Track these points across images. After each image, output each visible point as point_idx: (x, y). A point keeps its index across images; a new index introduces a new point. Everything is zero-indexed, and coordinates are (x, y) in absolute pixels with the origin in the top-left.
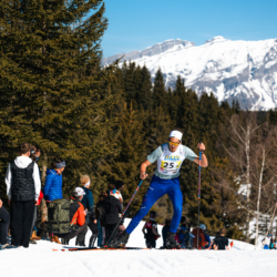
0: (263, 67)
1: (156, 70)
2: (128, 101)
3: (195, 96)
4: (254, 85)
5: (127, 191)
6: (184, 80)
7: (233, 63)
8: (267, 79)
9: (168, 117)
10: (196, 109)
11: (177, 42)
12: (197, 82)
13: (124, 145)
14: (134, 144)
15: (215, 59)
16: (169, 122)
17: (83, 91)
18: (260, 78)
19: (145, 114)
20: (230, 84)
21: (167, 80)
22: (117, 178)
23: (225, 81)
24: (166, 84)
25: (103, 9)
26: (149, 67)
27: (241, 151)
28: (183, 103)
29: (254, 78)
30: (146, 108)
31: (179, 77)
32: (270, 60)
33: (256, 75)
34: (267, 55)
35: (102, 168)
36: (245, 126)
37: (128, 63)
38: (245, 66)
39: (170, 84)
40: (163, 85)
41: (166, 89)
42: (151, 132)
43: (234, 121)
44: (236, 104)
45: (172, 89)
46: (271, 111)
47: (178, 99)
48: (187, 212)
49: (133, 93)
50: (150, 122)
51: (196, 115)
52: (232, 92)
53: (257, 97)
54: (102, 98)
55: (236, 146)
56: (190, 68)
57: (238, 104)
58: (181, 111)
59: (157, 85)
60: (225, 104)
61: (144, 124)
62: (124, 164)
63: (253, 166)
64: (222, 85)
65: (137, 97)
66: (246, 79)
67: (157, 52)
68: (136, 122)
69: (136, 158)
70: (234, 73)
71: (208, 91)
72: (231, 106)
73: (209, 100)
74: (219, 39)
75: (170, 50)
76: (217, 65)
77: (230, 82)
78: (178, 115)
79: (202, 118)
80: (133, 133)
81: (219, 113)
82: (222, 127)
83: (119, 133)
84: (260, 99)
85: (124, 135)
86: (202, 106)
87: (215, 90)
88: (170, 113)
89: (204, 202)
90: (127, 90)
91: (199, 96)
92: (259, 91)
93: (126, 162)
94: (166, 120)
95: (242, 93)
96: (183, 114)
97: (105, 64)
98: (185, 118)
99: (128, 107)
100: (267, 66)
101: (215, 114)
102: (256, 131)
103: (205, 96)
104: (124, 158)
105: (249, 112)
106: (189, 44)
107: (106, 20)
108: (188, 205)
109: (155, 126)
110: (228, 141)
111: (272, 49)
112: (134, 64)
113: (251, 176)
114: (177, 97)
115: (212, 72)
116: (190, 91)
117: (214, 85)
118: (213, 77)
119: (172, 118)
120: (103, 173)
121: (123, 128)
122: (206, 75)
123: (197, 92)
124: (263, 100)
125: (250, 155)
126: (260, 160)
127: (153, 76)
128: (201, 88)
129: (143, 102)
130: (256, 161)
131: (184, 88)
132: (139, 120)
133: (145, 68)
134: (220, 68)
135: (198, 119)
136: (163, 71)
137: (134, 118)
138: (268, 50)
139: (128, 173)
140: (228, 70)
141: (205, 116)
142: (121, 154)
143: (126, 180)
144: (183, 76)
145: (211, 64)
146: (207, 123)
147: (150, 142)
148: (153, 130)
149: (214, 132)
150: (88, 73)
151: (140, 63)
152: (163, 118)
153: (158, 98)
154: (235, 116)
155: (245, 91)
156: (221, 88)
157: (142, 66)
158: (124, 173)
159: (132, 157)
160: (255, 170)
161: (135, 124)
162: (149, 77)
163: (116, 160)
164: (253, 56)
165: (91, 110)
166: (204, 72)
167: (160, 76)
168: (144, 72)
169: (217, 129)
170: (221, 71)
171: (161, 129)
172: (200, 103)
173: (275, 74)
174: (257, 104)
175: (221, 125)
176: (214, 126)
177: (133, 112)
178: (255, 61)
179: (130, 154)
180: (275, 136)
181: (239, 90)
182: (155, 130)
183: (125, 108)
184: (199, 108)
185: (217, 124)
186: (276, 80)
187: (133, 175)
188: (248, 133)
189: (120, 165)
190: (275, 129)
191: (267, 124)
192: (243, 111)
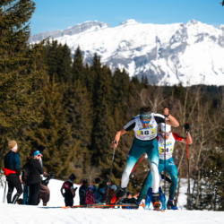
0: (169, 47)
1: (75, 48)
2: (51, 75)
3: (109, 72)
4: (161, 64)
5: (48, 154)
6: (100, 57)
7: (143, 44)
8: (173, 58)
9: (85, 89)
10: (110, 83)
11: (95, 24)
12: (112, 60)
13: (46, 114)
14: (55, 113)
15: (128, 40)
16: (86, 94)
17: (12, 67)
18: (166, 57)
19: (65, 86)
20: (140, 61)
21: (85, 57)
22: (40, 142)
23: (136, 59)
24: (84, 61)
26: (70, 45)
28: (98, 78)
29: (161, 57)
30: (66, 81)
31: (95, 54)
32: (175, 41)
33: (163, 54)
34: (173, 37)
35: (26, 133)
36: (152, 99)
37: (51, 41)
38: (154, 46)
39: (87, 60)
40: (81, 61)
41: (84, 65)
42: (70, 102)
43: (143, 95)
44: (145, 79)
45: (89, 65)
46: (175, 87)
47: (93, 73)
48: (100, 173)
49: (55, 68)
50: (70, 93)
51: (110, 89)
52: (142, 69)
53: (163, 73)
54: (29, 72)
56: (105, 46)
57: (146, 80)
58: (97, 84)
59: (76, 61)
60: (135, 79)
61: (64, 95)
62: (46, 130)
64: (133, 63)
65: (58, 71)
66: (154, 58)
67: (77, 32)
68: (58, 93)
69: (57, 125)
70: (144, 52)
71: (121, 67)
72: (140, 81)
73: (122, 76)
74: (131, 22)
75: (88, 30)
76: (129, 45)
77: (140, 60)
78: (94, 87)
79: (115, 91)
80: (55, 103)
81: (130, 87)
82: (132, 99)
83: (43, 104)
84: (166, 76)
85: (47, 104)
86: (115, 81)
87: (127, 67)
88: (87, 86)
89: (115, 165)
90: (49, 65)
91: (113, 71)
92: (165, 68)
93: (48, 128)
94: (83, 92)
95: (150, 70)
96: (99, 87)
97: (32, 42)
98: (100, 91)
99: (51, 80)
100: (173, 47)
101: (127, 88)
102: (162, 104)
103: (118, 71)
104: (46, 125)
105: (156, 87)
106: (105, 26)
107: (34, 4)
108: (100, 167)
109: (73, 97)
111: (177, 32)
112: (56, 42)
114: (93, 71)
115: (125, 50)
116: (105, 67)
117: (126, 62)
118: (126, 55)
119: (89, 91)
120: (28, 138)
121: (46, 98)
122: (119, 53)
123: (111, 67)
124: (168, 76)
127: (73, 52)
128: (115, 65)
129: (64, 76)
131: (100, 64)
132: (60, 91)
133: (66, 45)
134: (132, 47)
135: (112, 92)
136: (81, 49)
137: (56, 90)
138: (174, 33)
139: (49, 138)
140: (138, 49)
141: (118, 89)
142: (44, 122)
143: (48, 144)
144: (99, 53)
145: (124, 44)
146: (119, 95)
147: (69, 111)
148: (71, 100)
149: (125, 103)
150: (17, 50)
151: (61, 41)
152: (81, 90)
153: (76, 72)
154: (144, 90)
155: (152, 68)
156: (132, 65)
157: (63, 44)
158: (46, 138)
159: (53, 124)
161: (57, 95)
162: (70, 54)
163: (39, 127)
164: (160, 38)
165: (20, 83)
166: (118, 50)
167: (79, 53)
168: (65, 49)
169: (128, 101)
170: (132, 50)
171: (78, 99)
172: (113, 78)
173: (180, 54)
174: (163, 80)
175: (132, 97)
176: (125, 99)
177: (55, 85)
178: (162, 42)
179: (51, 121)
180: (178, 108)
181: (147, 67)
182: (73, 100)
183: (48, 81)
184: (112, 82)
185: (128, 97)
186: (180, 60)
187: (53, 140)
188: (156, 106)
189: (42, 131)
190: (179, 103)
191: (172, 98)
192: (150, 86)
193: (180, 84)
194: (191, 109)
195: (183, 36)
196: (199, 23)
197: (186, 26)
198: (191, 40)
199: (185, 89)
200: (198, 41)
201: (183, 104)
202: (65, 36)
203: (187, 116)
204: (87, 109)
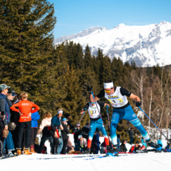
0: (148, 41)
1: (85, 46)
2: (70, 64)
3: (109, 60)
4: (144, 52)
5: (72, 118)
6: (102, 50)
7: (131, 39)
8: (151, 48)
9: (94, 72)
10: (110, 67)
11: (97, 28)
12: (110, 51)
13: (69, 91)
14: (75, 90)
15: (120, 38)
16: (94, 76)
17: (43, 62)
18: (147, 47)
19: (80, 72)
20: (129, 52)
21: (92, 51)
23: (126, 50)
24: (92, 54)
25: (53, 11)
26: (81, 44)
27: (138, 92)
28: (102, 65)
29: (143, 47)
30: (80, 68)
31: (99, 49)
32: (152, 36)
33: (145, 46)
34: (151, 34)
35: (56, 105)
36: (139, 76)
37: (69, 41)
38: (138, 41)
39: (94, 53)
40: (90, 54)
41: (92, 56)
42: (84, 82)
43: (133, 74)
46: (154, 67)
47: (99, 61)
49: (73, 59)
50: (83, 76)
51: (110, 71)
52: (131, 56)
53: (146, 59)
54: (55, 64)
55: (135, 89)
56: (105, 43)
57: (134, 64)
58: (102, 69)
59: (86, 54)
60: (127, 64)
61: (80, 77)
63: (145, 100)
64: (125, 53)
65: (75, 62)
66: (139, 48)
67: (86, 34)
68: (75, 77)
69: (76, 98)
70: (131, 45)
71: (117, 56)
72: (130, 64)
73: (118, 62)
74: (122, 25)
75: (93, 33)
76: (121, 41)
77: (129, 51)
78: (100, 71)
79: (114, 73)
80: (74, 84)
81: (124, 69)
82: (126, 78)
83: (66, 85)
84: (147, 60)
85: (69, 85)
86: (114, 66)
87: (121, 56)
88: (95, 70)
90: (69, 58)
91: (112, 60)
92: (146, 55)
93: (70, 101)
94: (92, 75)
95: (137, 57)
96: (103, 71)
97: (56, 43)
98: (104, 73)
99: (70, 68)
100: (151, 40)
101: (121, 70)
102: (146, 80)
103: (115, 59)
104: (69, 98)
105: (141, 68)
106: (104, 29)
107: (55, 18)
109: (86, 79)
110: (130, 86)
111: (153, 30)
112: (72, 42)
113: (145, 106)
114: (99, 60)
115: (119, 45)
116: (106, 57)
117: (120, 53)
118: (119, 48)
119: (96, 73)
120: (57, 108)
121: (68, 81)
122: (115, 47)
123: (111, 57)
124: (149, 60)
125: (143, 94)
126: (149, 97)
127: (84, 48)
128: (113, 55)
129: (79, 64)
130: (147, 98)
131: (102, 55)
132: (77, 75)
133: (79, 44)
134: (123, 42)
135: (112, 74)
136: (90, 46)
137: (74, 75)
138: (151, 31)
139: (72, 107)
140: (128, 43)
141: (115, 71)
142: (67, 97)
143: (71, 112)
144: (101, 48)
145: (118, 41)
146: (117, 75)
147: (84, 88)
149: (121, 81)
150: (46, 50)
151: (76, 41)
152: (91, 73)
153: (87, 62)
154: (133, 71)
155: (138, 55)
157: (77, 44)
158: (69, 107)
159: (74, 98)
160: (146, 103)
161: (75, 78)
162: (82, 49)
163: (64, 100)
164: (142, 35)
165: (49, 73)
166: (114, 45)
167: (88, 49)
168: (78, 47)
169: (123, 79)
170: (124, 44)
171: (89, 80)
172: (112, 64)
173: (156, 45)
174: (146, 63)
175: (126, 76)
176: (121, 77)
177: (73, 71)
178: (143, 38)
179: (72, 96)
180: (157, 82)
181: (135, 55)
182: (86, 81)
183: (68, 69)
184: (112, 67)
185: (123, 76)
186: (157, 49)
187: (74, 108)
188: (142, 81)
189: (67, 103)
190: (158, 78)
191: (152, 75)
192: (137, 68)
193: (158, 65)
194: (166, 82)
195: (157, 33)
196: (168, 23)
197: (159, 26)
198: (163, 35)
199: (161, 68)
200: (168, 35)
201: (160, 79)
202: (78, 38)
203: (164, 86)
204: (96, 86)
